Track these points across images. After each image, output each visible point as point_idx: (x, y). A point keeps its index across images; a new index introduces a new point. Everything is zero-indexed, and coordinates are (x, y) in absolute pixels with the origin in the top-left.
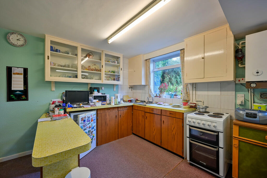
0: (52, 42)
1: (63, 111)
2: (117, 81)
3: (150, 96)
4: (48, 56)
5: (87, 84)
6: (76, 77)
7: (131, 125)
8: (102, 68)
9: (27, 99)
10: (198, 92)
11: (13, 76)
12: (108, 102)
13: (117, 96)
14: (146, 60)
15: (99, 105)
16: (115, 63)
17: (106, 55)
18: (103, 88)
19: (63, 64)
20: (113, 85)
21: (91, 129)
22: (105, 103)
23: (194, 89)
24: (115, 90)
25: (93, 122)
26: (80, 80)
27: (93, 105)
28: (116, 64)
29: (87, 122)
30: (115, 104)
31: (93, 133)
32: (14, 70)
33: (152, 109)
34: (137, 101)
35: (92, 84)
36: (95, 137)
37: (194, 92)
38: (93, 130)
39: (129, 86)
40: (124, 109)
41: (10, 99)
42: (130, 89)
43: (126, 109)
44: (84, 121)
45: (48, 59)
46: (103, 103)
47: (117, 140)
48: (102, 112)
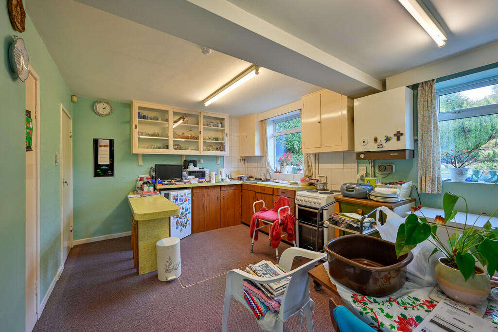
0: (139, 108)
1: (153, 188)
2: (221, 151)
3: (268, 171)
4: (136, 125)
5: (181, 156)
6: (167, 147)
7: (240, 211)
8: (200, 135)
9: (113, 175)
10: (321, 164)
11: (99, 148)
12: (207, 179)
13: (221, 172)
14: (262, 121)
15: (194, 182)
16: (218, 127)
17: (205, 117)
18: (202, 161)
19: (152, 133)
20: (217, 157)
21: (184, 210)
22: (203, 180)
23: (317, 160)
24: (219, 163)
25: (187, 202)
26: (171, 151)
27: (187, 182)
28: (220, 128)
29: (180, 201)
30: (217, 181)
31: (187, 216)
32: (101, 143)
33: (264, 188)
34: (250, 179)
35: (187, 156)
36: (190, 222)
37: (317, 164)
38: (187, 212)
39: (240, 158)
40: (229, 188)
41: (96, 174)
42: (242, 162)
43: (233, 188)
44: (177, 200)
45: (136, 128)
46: (201, 180)
47: (220, 229)
48: (198, 191)
